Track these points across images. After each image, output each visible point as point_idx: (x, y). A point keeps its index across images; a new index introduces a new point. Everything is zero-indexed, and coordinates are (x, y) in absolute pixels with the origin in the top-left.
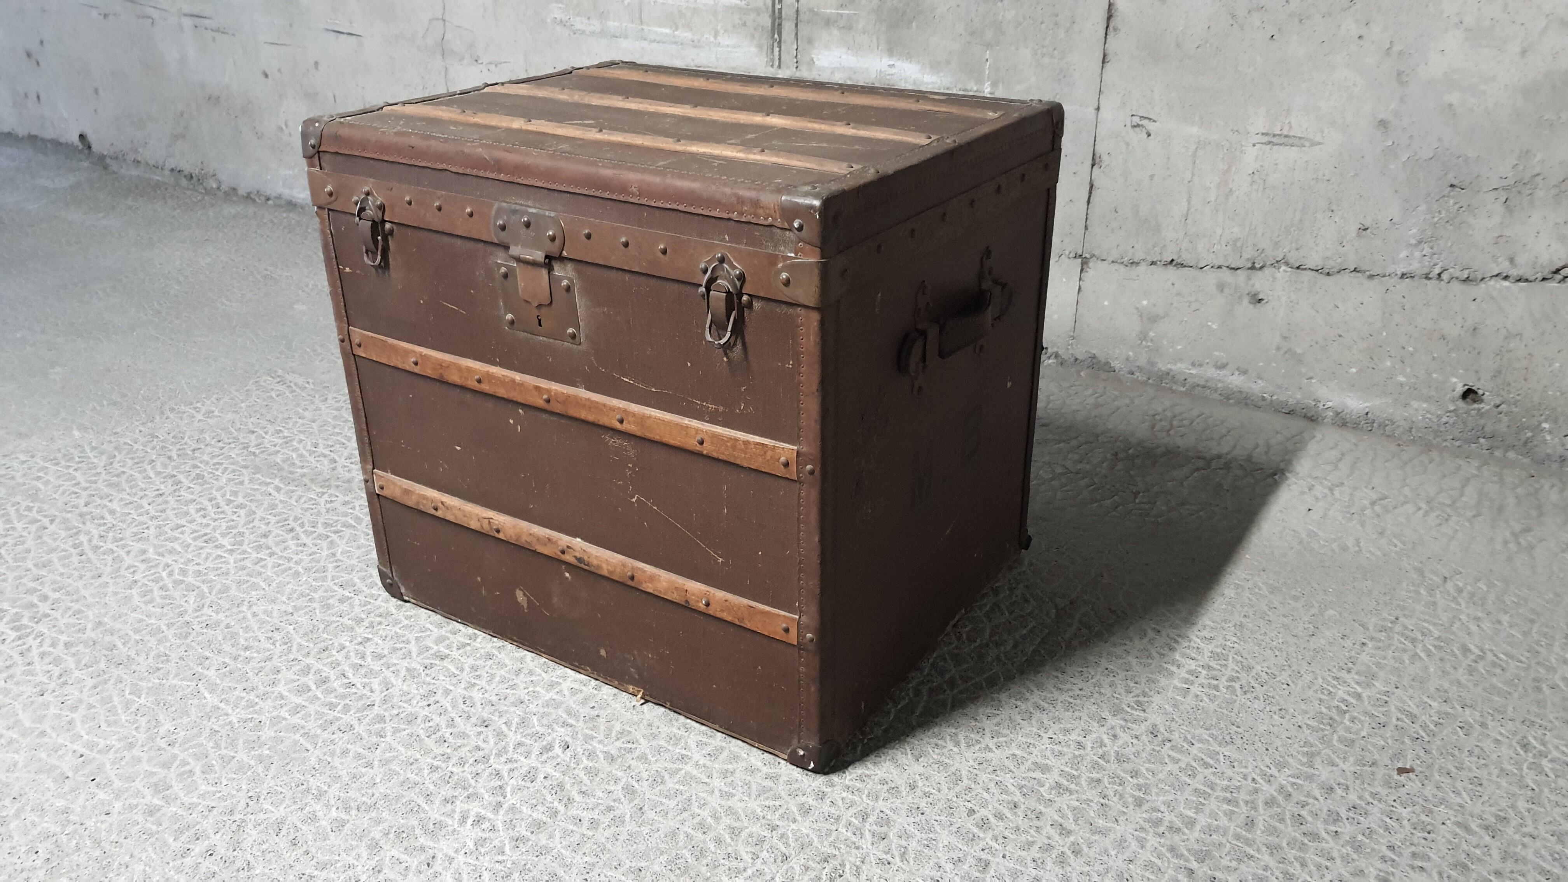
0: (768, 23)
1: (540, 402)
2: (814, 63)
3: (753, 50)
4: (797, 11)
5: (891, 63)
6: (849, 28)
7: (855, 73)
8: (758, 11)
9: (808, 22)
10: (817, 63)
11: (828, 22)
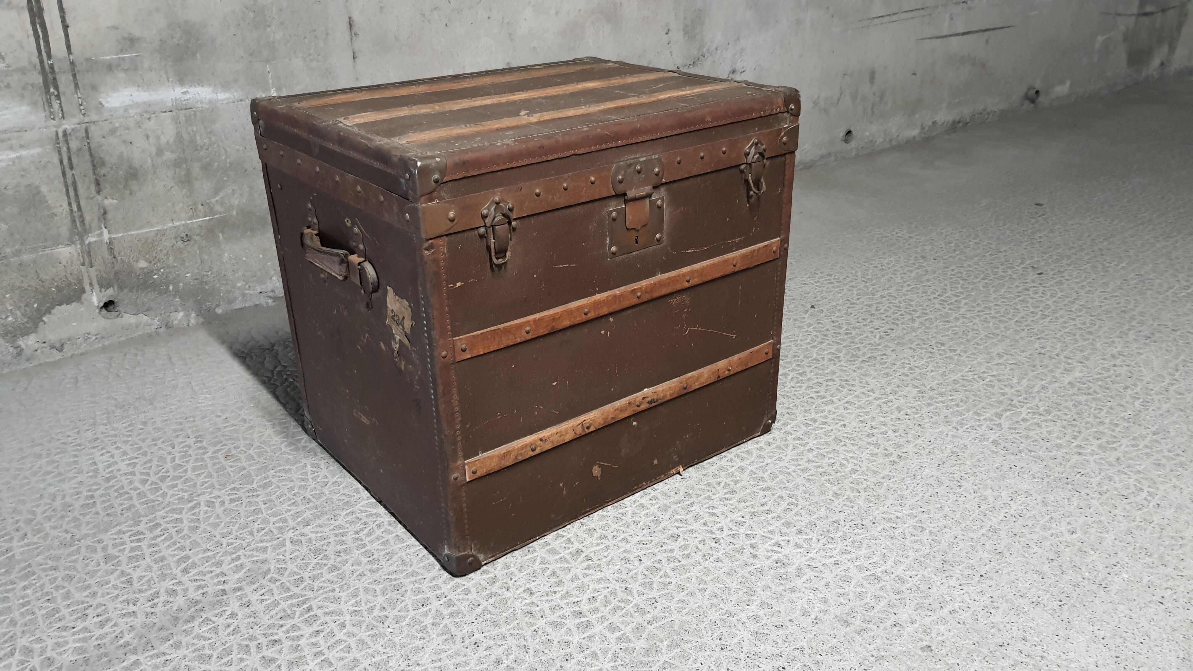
0: (40, 79)
1: (635, 301)
2: (103, 106)
3: (25, 108)
4: (72, 63)
5: (185, 90)
6: (133, 68)
7: (149, 105)
8: (22, 71)
9: (88, 71)
10: (106, 105)
11: (110, 67)
